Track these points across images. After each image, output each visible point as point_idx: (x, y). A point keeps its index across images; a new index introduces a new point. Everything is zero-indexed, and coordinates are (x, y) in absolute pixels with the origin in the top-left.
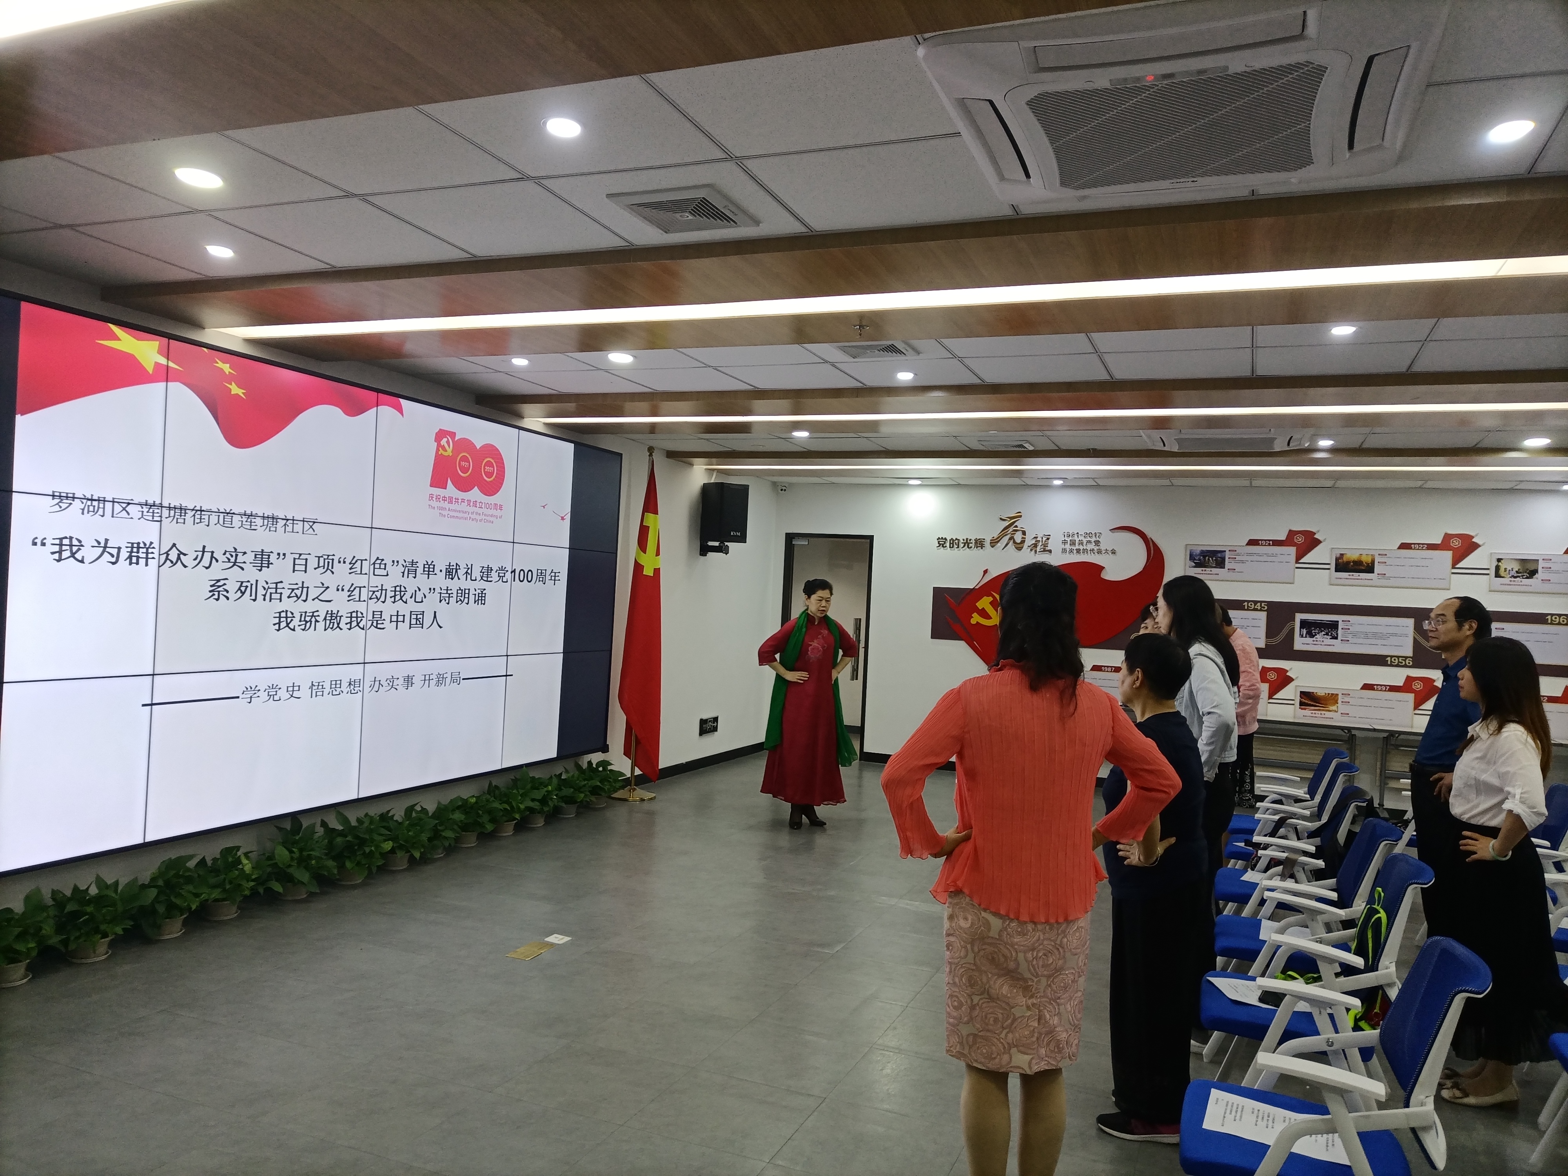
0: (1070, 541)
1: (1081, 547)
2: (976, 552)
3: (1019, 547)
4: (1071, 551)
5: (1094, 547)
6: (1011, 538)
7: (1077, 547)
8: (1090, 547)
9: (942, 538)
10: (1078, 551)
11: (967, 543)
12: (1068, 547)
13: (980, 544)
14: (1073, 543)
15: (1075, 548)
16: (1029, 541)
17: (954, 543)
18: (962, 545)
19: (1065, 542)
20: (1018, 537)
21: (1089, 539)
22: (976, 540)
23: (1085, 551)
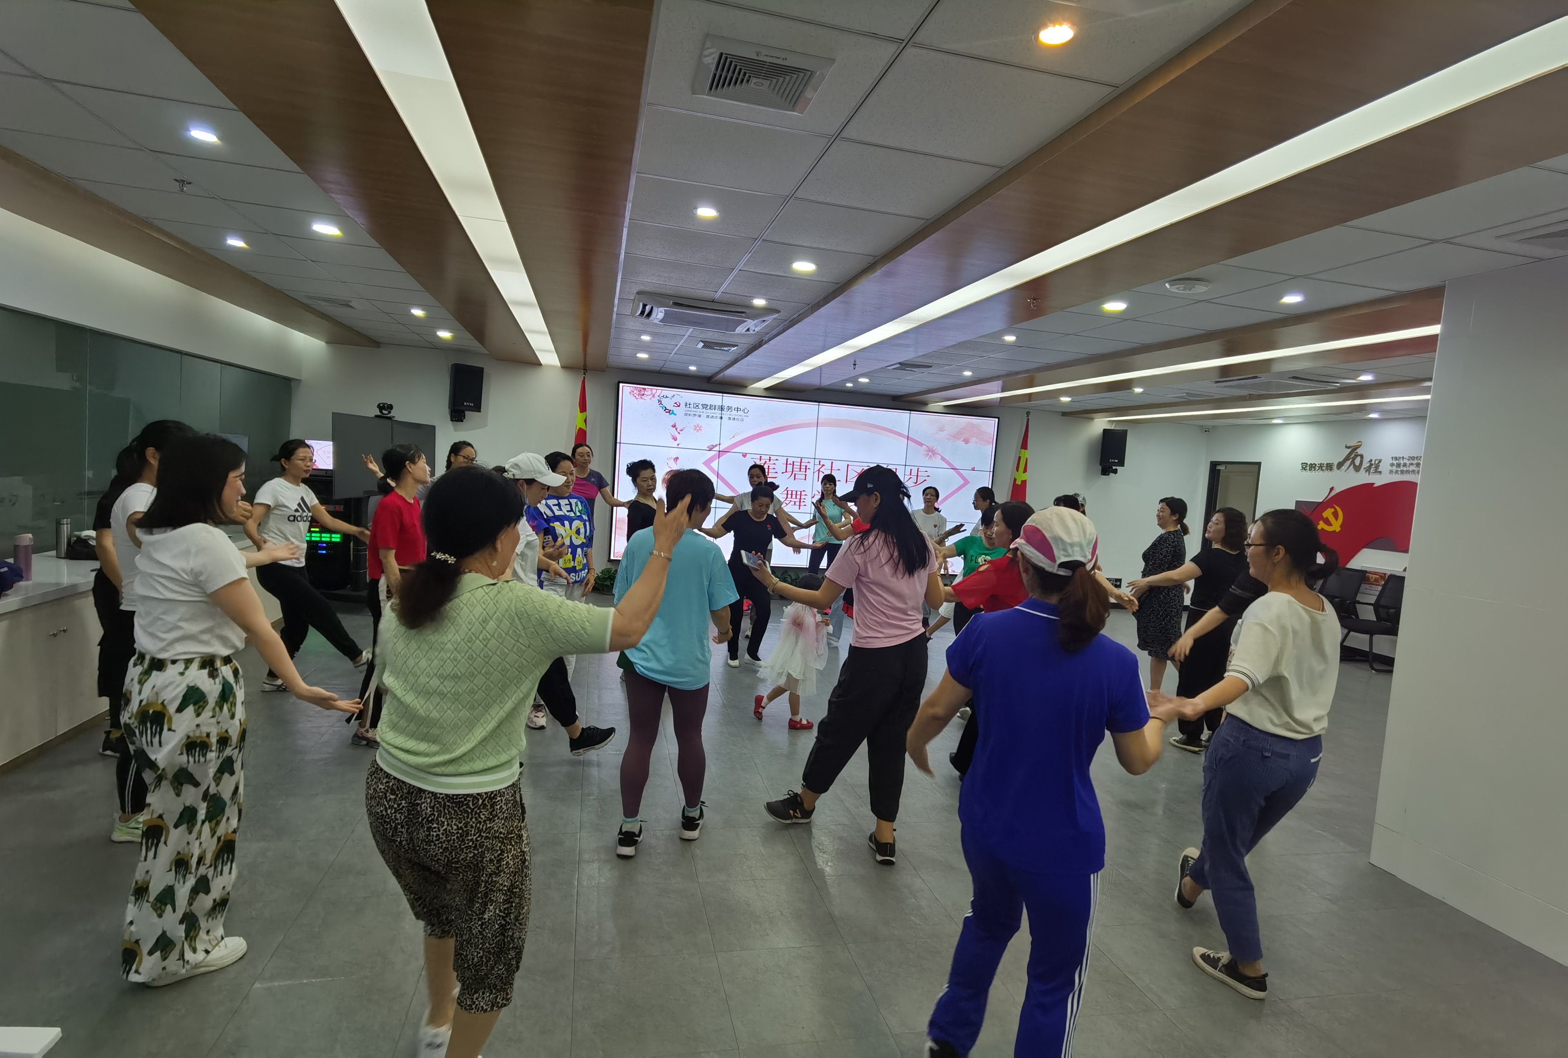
0: (1398, 463)
1: (1405, 469)
2: (1327, 473)
3: (1357, 469)
4: (1397, 472)
5: (1415, 469)
6: (1353, 462)
7: (1402, 468)
8: (1412, 468)
9: (1304, 463)
10: (1402, 472)
11: (1321, 466)
12: (1394, 468)
13: (1329, 467)
14: (1399, 465)
15: (1399, 469)
16: (1366, 464)
17: (1312, 467)
18: (1318, 468)
19: (1392, 465)
20: (1357, 461)
21: (1412, 461)
22: (1327, 464)
23: (1408, 472)
